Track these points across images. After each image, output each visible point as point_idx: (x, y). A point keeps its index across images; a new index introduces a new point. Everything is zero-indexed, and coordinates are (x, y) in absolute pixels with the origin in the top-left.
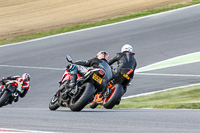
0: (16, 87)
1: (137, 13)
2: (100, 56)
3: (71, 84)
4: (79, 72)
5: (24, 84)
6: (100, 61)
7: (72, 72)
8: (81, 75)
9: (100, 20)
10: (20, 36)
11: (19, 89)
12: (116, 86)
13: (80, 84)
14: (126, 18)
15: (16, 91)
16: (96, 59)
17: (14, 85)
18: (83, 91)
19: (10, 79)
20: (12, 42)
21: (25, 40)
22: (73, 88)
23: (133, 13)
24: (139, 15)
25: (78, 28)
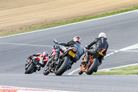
0: (39, 61)
1: (126, 9)
2: (75, 40)
3: (56, 58)
4: (61, 50)
5: (44, 59)
6: (75, 43)
7: (56, 50)
8: (62, 51)
9: (101, 14)
10: (45, 25)
11: (41, 62)
12: (94, 60)
13: (61, 58)
14: (118, 12)
15: (38, 64)
16: (73, 41)
17: (37, 60)
18: (62, 62)
19: (35, 55)
20: (40, 29)
21: (49, 27)
22: (57, 60)
23: (123, 9)
24: (127, 10)
25: (85, 19)
